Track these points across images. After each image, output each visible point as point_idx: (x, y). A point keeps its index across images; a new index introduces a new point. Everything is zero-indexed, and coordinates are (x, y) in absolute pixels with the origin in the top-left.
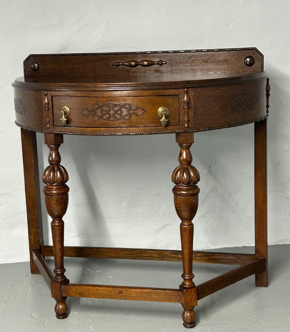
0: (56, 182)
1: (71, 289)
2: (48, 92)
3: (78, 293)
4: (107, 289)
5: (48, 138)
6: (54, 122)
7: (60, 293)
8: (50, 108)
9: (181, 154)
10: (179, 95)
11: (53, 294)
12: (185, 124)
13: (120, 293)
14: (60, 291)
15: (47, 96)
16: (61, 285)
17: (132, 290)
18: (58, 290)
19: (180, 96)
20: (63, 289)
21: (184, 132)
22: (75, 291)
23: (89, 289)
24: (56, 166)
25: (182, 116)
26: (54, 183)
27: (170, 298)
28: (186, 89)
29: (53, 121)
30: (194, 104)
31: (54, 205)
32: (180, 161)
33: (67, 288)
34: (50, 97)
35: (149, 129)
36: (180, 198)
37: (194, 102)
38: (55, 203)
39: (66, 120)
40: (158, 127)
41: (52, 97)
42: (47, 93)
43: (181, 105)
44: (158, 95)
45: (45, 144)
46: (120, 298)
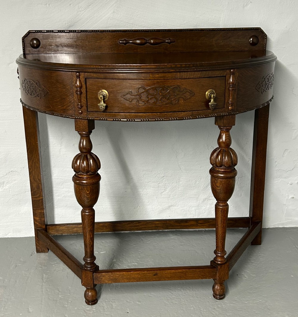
0: (90, 171)
1: (103, 276)
2: (81, 73)
3: (111, 280)
4: (142, 273)
5: (80, 124)
6: (88, 107)
7: (92, 281)
8: (82, 91)
9: (220, 137)
10: (225, 76)
11: (83, 282)
12: (229, 106)
13: (154, 275)
14: (92, 279)
15: (79, 78)
16: (93, 273)
17: (167, 271)
18: (89, 278)
19: (227, 78)
20: (95, 277)
21: (228, 115)
22: (108, 278)
23: (122, 274)
24: (88, 154)
25: (227, 99)
26: (88, 173)
27: (204, 275)
28: (232, 70)
29: (86, 106)
30: (237, 85)
31: (88, 195)
32: (219, 143)
33: (99, 275)
34: (83, 80)
35: (196, 112)
36: (221, 181)
37: (238, 83)
38: (89, 193)
39: (105, 105)
40: (205, 111)
41: (86, 79)
42: (80, 75)
43: (227, 86)
44: (208, 76)
45: (76, 130)
46: (154, 280)
